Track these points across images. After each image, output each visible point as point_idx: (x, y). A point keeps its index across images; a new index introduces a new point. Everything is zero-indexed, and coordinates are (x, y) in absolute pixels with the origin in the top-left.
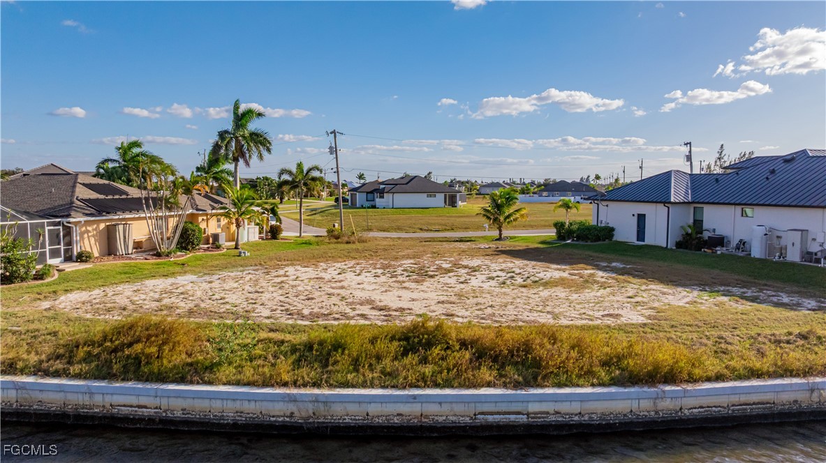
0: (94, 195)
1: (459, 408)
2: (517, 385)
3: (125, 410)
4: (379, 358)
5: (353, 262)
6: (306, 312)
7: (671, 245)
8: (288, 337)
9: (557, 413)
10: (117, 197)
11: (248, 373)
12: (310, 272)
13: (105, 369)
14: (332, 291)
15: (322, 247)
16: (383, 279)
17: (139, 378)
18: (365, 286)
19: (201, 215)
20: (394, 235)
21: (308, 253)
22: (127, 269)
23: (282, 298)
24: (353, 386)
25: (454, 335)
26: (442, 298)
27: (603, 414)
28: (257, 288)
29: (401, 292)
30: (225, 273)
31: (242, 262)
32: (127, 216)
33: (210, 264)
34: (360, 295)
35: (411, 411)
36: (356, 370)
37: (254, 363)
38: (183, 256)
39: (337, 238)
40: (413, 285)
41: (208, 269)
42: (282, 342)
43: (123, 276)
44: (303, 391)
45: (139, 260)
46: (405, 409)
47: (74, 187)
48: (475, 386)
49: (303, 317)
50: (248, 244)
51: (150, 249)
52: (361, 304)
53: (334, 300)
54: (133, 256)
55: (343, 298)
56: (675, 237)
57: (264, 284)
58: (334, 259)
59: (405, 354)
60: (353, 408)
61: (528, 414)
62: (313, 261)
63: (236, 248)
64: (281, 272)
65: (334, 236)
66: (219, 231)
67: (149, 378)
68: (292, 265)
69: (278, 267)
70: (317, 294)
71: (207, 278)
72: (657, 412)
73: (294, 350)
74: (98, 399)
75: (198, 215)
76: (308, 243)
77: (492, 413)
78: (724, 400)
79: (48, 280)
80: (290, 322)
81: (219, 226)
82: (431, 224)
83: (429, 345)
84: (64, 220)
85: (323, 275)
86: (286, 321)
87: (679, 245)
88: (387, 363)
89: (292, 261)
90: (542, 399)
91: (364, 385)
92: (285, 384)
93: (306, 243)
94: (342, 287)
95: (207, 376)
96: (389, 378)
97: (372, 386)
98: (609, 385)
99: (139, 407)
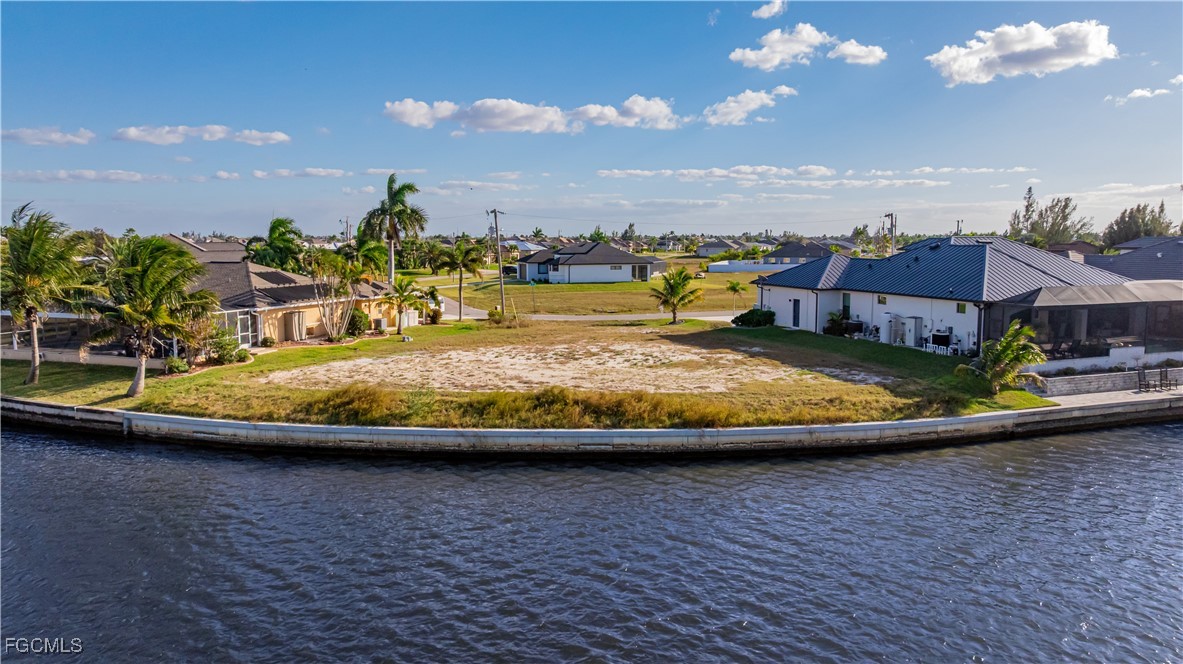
0: (269, 285)
1: (568, 441)
2: (606, 427)
3: (349, 444)
4: (517, 410)
5: (511, 346)
6: (468, 384)
7: (820, 331)
8: (455, 399)
9: (633, 445)
10: (287, 285)
11: (431, 420)
12: (471, 355)
13: (333, 418)
14: (489, 370)
15: (482, 332)
16: (534, 361)
17: (357, 424)
18: (517, 366)
19: (364, 301)
20: (561, 318)
21: (468, 336)
22: (307, 353)
23: (448, 375)
24: (499, 427)
25: (571, 397)
26: (576, 375)
27: (663, 446)
28: (427, 368)
29: (545, 371)
30: (395, 357)
31: (408, 347)
32: (301, 305)
33: (379, 348)
34: (511, 373)
35: (536, 442)
36: (502, 418)
37: (434, 414)
38: (351, 341)
39: (498, 322)
40: (557, 366)
41: (382, 354)
42: (452, 402)
43: (307, 359)
44: (467, 430)
45: (315, 345)
46: (533, 441)
47: (248, 276)
48: (579, 428)
49: (466, 388)
50: (408, 328)
51: (321, 334)
52: (511, 379)
53: (490, 376)
54: (308, 342)
55: (497, 375)
56: (824, 323)
57: (432, 365)
58: (493, 344)
59: (535, 407)
60: (499, 441)
61: (613, 445)
62: (473, 346)
63: (399, 333)
64: (445, 356)
65: (495, 320)
66: (380, 316)
67: (364, 424)
68: (454, 349)
69: (442, 351)
70: (476, 372)
71: (382, 360)
72: (700, 446)
73: (460, 406)
74: (331, 437)
75: (361, 302)
76: (469, 328)
77: (589, 445)
78: (748, 439)
79: (248, 362)
80: (456, 391)
81: (380, 312)
82: (607, 304)
83: (552, 403)
84: (252, 310)
85: (482, 358)
86: (451, 389)
87: (826, 331)
88: (523, 415)
89: (454, 346)
90: (621, 436)
91: (506, 426)
92: (455, 426)
93: (466, 328)
94: (497, 368)
95: (403, 422)
96: (523, 423)
97: (512, 427)
98: (669, 428)
99: (359, 441)
